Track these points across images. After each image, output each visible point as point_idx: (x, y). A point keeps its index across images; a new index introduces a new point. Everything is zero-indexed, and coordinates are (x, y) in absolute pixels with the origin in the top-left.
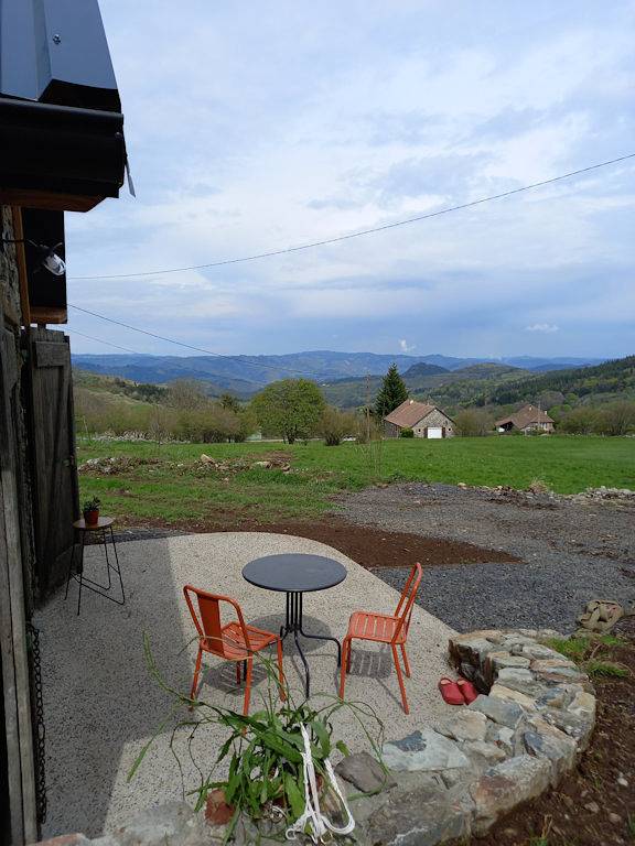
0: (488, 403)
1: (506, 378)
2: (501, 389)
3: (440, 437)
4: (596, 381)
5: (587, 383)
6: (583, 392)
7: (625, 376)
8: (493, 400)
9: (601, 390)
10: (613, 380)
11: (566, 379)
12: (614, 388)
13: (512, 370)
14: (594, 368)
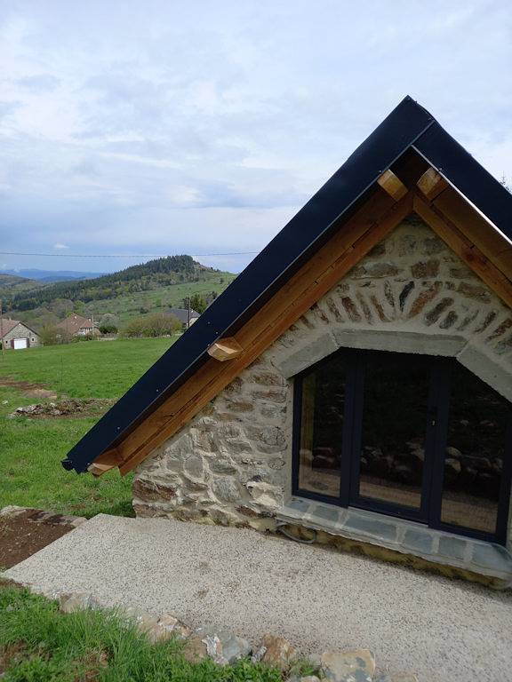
0: (10, 310)
1: (21, 288)
2: (18, 298)
3: (25, 347)
4: (97, 291)
5: (91, 292)
6: (88, 300)
7: (116, 287)
8: (14, 307)
9: (101, 298)
10: (109, 290)
11: (73, 290)
12: (109, 296)
13: (25, 281)
14: (93, 280)
